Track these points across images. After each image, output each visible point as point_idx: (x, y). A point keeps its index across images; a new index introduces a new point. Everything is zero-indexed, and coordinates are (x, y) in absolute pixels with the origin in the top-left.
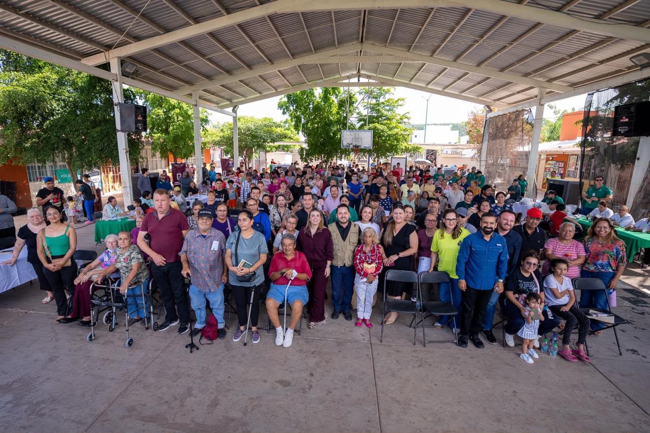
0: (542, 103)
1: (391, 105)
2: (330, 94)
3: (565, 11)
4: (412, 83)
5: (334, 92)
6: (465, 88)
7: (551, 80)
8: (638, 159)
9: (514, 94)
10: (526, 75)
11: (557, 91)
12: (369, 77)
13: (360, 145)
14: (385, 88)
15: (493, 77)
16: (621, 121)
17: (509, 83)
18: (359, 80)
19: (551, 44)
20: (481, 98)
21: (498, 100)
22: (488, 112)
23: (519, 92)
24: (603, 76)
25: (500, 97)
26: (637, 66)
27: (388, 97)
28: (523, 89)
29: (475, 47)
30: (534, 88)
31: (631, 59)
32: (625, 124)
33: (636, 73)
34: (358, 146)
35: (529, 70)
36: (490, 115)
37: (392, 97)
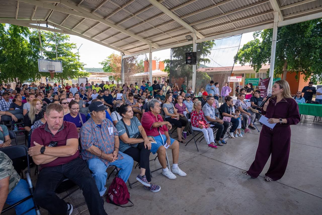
0: (151, 52)
1: (69, 46)
2: (19, 32)
3: (173, 11)
4: (83, 35)
5: (23, 31)
6: (113, 42)
7: (153, 42)
8: (193, 73)
9: (135, 47)
10: (145, 38)
11: (155, 48)
12: (54, 25)
13: (53, 69)
14: (65, 35)
15: (132, 37)
16: (188, 58)
17: (138, 41)
18: (47, 26)
19: (160, 25)
20: (119, 48)
21: (127, 50)
22: (123, 55)
23: (137, 47)
24: (169, 43)
25: (128, 48)
26: (187, 39)
27: (65, 41)
28: (140, 45)
29: (130, 18)
30: (147, 45)
31: (186, 36)
32: (189, 60)
33: (186, 42)
34: (52, 71)
35: (147, 36)
36: (124, 57)
37: (68, 42)
